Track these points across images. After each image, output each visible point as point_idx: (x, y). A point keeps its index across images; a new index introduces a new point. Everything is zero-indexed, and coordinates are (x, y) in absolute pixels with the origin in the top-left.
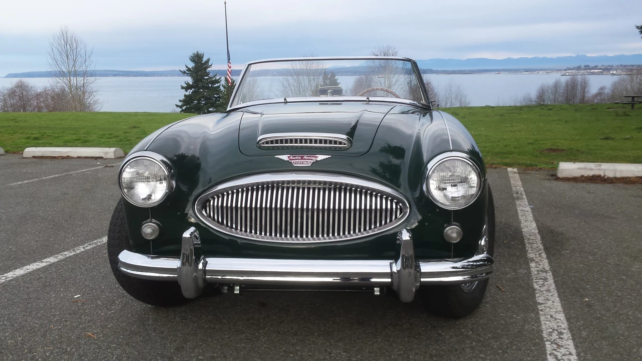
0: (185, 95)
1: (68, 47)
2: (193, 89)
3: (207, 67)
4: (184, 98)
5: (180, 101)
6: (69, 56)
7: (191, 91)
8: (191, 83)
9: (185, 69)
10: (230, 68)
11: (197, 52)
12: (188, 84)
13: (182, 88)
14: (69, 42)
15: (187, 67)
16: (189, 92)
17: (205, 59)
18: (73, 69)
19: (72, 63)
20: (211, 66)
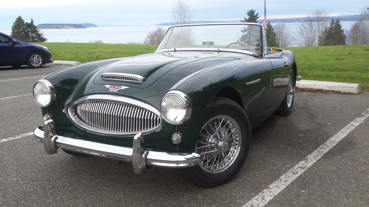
0: (243, 36)
1: (182, 9)
2: (248, 32)
3: (257, 18)
4: (242, 37)
5: (240, 38)
6: (182, 14)
7: (246, 32)
8: (247, 28)
9: (244, 20)
10: (266, 18)
11: (252, 10)
12: (245, 29)
13: (242, 31)
14: (182, 6)
15: (245, 18)
16: (245, 33)
17: (255, 14)
18: (183, 21)
19: (183, 17)
20: (259, 17)
